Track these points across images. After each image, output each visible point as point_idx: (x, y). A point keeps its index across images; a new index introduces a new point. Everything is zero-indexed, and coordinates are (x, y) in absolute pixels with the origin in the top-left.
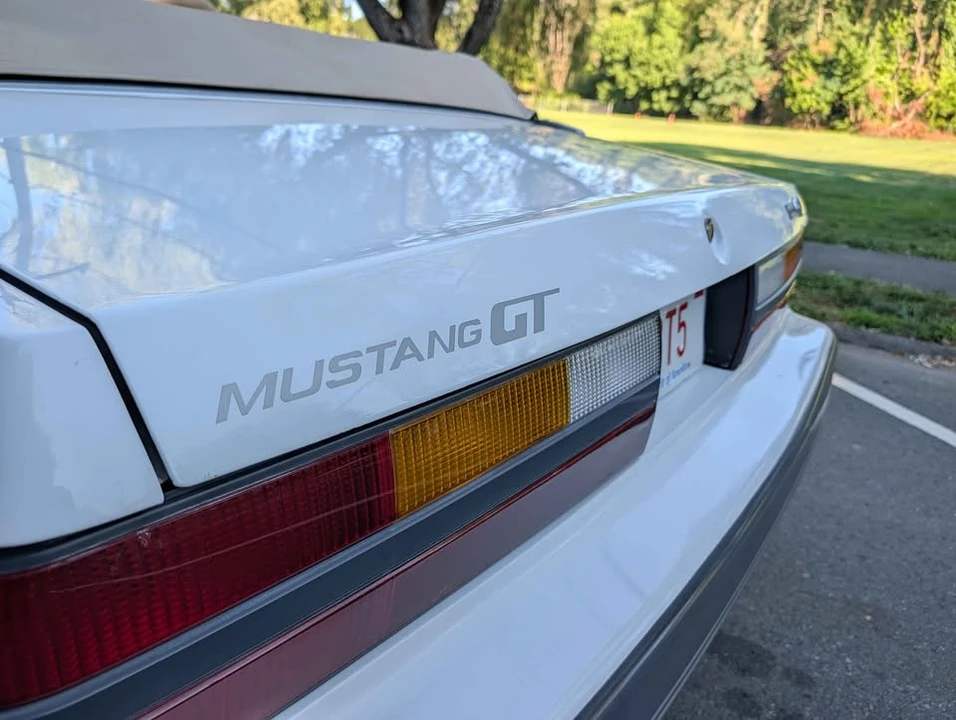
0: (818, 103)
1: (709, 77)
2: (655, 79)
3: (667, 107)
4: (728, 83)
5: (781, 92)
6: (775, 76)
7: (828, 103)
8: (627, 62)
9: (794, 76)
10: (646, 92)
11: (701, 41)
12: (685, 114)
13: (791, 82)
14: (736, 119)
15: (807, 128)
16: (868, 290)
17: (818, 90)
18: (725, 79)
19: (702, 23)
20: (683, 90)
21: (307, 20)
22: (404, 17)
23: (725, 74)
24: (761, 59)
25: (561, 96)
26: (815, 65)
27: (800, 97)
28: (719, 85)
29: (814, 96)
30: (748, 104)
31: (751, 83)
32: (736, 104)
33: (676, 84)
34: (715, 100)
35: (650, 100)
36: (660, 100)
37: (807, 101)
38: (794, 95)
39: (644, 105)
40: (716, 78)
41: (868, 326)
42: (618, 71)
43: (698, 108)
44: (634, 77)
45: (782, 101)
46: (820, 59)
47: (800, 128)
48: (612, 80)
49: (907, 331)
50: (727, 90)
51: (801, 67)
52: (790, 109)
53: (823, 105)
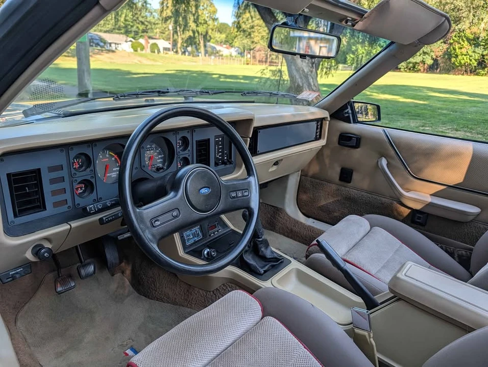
0: (471, 60)
5: (449, 55)
6: (445, 46)
7: (476, 60)
9: (457, 46)
13: (454, 49)
14: (422, 70)
15: (463, 74)
17: (470, 53)
21: (197, 26)
26: (468, 40)
27: (460, 57)
29: (468, 56)
30: (429, 62)
32: (423, 62)
34: (412, 60)
37: (465, 60)
38: (457, 56)
42: (359, 48)
45: (450, 59)
46: (471, 37)
47: (459, 74)
50: (418, 54)
51: (461, 41)
52: (454, 63)
53: (473, 61)
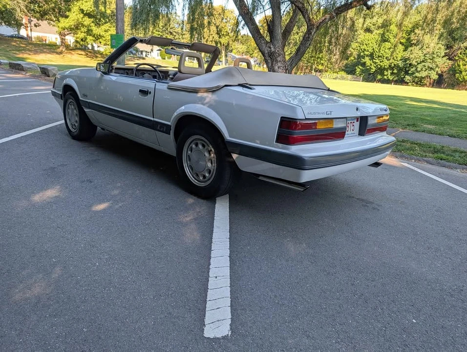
1: (414, 63)
2: (386, 63)
3: (391, 78)
4: (424, 66)
5: (453, 71)
6: (451, 63)
8: (372, 56)
9: (461, 63)
10: (381, 70)
11: (411, 45)
12: (401, 82)
13: (459, 66)
14: (428, 84)
16: (445, 149)
18: (424, 64)
19: (412, 36)
20: (400, 69)
21: (220, 37)
22: (271, 41)
23: (423, 61)
24: (443, 54)
25: (337, 72)
27: (463, 73)
28: (420, 67)
30: (435, 76)
31: (437, 66)
32: (428, 77)
33: (397, 66)
34: (417, 74)
35: (382, 74)
36: (388, 74)
38: (461, 72)
39: (379, 77)
40: (418, 64)
41: (441, 160)
42: (367, 60)
43: (408, 78)
44: (375, 63)
45: (454, 75)
47: (463, 89)
48: (364, 64)
49: (455, 161)
50: (424, 69)
51: (465, 58)
52: (458, 79)
